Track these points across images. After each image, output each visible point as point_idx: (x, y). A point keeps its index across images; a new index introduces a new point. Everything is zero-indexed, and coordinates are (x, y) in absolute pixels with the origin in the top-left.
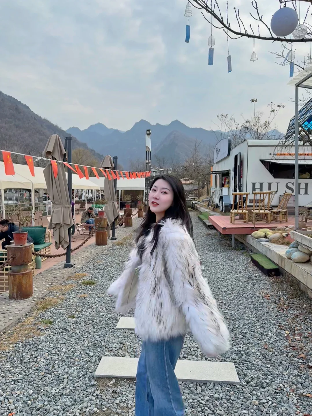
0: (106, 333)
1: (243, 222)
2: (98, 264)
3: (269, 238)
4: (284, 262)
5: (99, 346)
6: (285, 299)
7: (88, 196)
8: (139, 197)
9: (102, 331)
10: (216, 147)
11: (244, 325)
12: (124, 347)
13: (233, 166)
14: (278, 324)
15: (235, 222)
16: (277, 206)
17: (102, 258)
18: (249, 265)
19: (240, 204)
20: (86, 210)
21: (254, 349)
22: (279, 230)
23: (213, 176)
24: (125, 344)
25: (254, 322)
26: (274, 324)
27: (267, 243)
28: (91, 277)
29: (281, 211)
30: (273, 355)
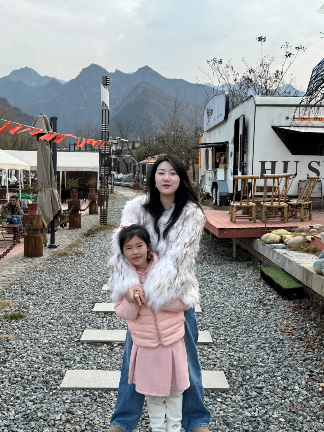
0: (44, 396)
1: (248, 220)
2: (29, 286)
3: (287, 243)
4: (311, 278)
5: (33, 418)
6: (314, 334)
7: (10, 180)
8: (91, 182)
9: (37, 393)
10: (208, 107)
11: (258, 375)
12: (74, 419)
13: (232, 135)
14: (308, 373)
15: (237, 220)
16: (296, 197)
17: (34, 276)
18: (258, 283)
19: (245, 192)
20: (8, 202)
21: (275, 413)
22: (301, 231)
23: (203, 150)
24: (76, 413)
25: (272, 370)
26: (302, 373)
27: (284, 251)
28: (18, 306)
29: (303, 203)
30: (304, 421)
